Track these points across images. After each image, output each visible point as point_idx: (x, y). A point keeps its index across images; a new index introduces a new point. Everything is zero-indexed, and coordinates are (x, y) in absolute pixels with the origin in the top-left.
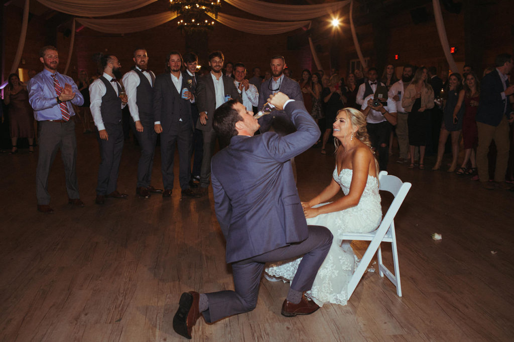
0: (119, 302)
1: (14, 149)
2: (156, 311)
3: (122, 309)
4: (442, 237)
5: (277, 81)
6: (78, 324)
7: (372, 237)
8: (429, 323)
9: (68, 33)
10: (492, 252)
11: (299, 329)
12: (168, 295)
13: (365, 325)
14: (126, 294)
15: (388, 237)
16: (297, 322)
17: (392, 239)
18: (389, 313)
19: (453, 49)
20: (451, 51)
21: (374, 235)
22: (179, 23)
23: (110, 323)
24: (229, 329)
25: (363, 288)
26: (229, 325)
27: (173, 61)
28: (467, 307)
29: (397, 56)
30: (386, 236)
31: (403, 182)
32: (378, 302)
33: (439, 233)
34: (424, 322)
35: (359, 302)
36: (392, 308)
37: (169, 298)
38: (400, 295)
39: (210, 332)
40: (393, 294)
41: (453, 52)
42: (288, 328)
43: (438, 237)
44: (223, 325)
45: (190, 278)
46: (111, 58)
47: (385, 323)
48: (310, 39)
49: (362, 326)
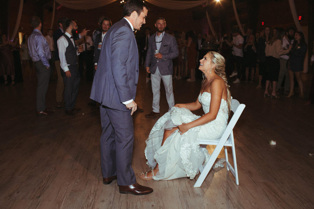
0: (43, 184)
1: (6, 82)
2: (65, 191)
3: (43, 189)
4: (276, 143)
5: (160, 36)
6: (11, 199)
7: (217, 142)
8: (254, 205)
9: (51, 10)
10: (310, 154)
11: (160, 207)
12: (77, 181)
13: (207, 205)
14: (49, 179)
15: (229, 143)
16: (160, 202)
17: (232, 144)
18: (227, 197)
19: (300, 17)
20: (299, 19)
21: (218, 141)
22: (121, 2)
23: (32, 199)
24: (111, 205)
25: (213, 178)
26: (112, 203)
27: (104, 24)
28: (284, 194)
29: (263, 23)
30: (227, 142)
31: (240, 104)
32: (221, 188)
33: (274, 141)
34: (251, 203)
35: (208, 188)
36: (230, 193)
37: (77, 182)
38: (238, 183)
39: (98, 207)
40: (233, 182)
41: (300, 19)
42: (153, 206)
43: (273, 143)
44: (108, 202)
45: (95, 169)
46: (72, 22)
47: (223, 204)
48: (207, 13)
49: (205, 206)
